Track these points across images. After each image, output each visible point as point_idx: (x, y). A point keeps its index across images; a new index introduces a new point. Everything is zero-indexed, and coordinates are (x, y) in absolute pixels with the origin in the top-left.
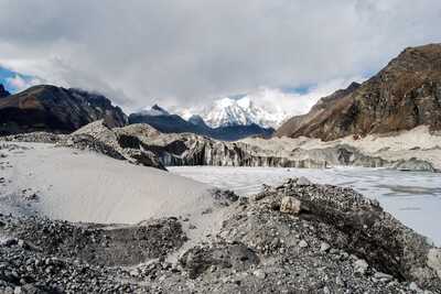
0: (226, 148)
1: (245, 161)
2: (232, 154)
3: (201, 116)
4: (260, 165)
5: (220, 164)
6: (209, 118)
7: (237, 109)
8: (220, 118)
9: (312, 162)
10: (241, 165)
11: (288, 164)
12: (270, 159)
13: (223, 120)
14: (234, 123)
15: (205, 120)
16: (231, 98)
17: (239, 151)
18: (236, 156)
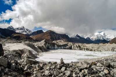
0: (76, 46)
1: (81, 49)
2: (78, 47)
3: (90, 37)
4: (84, 50)
5: (75, 49)
6: (92, 38)
7: (100, 35)
8: (95, 38)
9: (97, 50)
10: (80, 50)
11: (91, 50)
12: (87, 49)
13: (96, 38)
14: (99, 39)
15: (90, 38)
16: (98, 32)
17: (80, 47)
18: (79, 48)
